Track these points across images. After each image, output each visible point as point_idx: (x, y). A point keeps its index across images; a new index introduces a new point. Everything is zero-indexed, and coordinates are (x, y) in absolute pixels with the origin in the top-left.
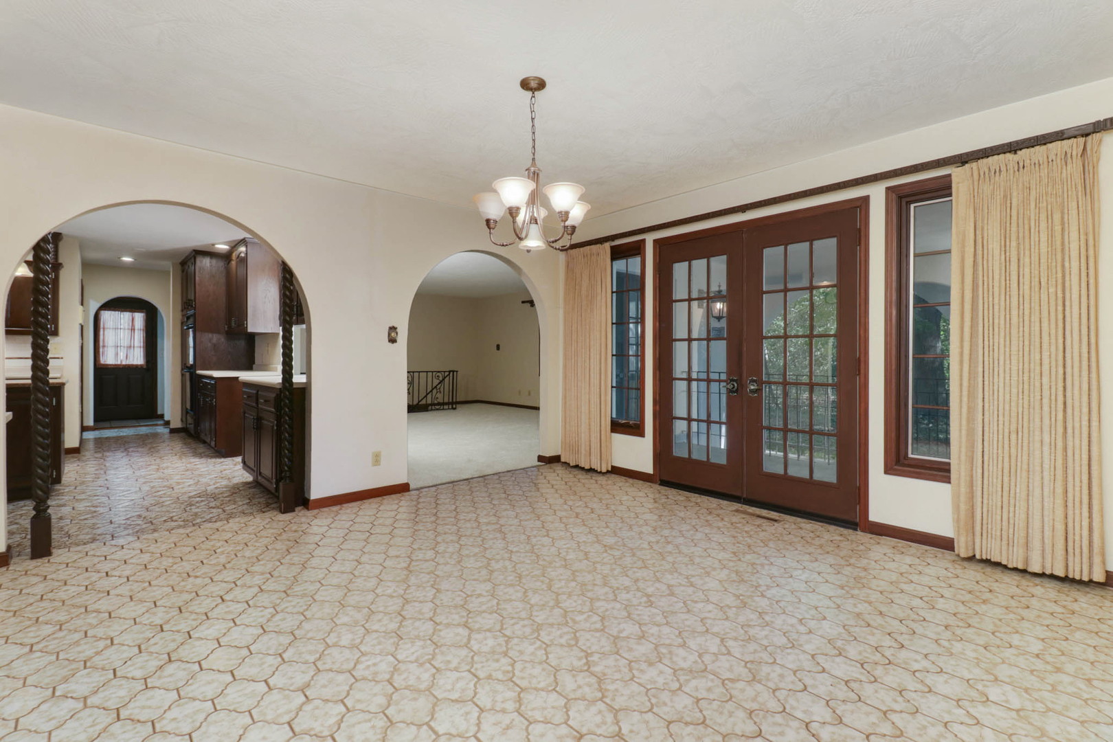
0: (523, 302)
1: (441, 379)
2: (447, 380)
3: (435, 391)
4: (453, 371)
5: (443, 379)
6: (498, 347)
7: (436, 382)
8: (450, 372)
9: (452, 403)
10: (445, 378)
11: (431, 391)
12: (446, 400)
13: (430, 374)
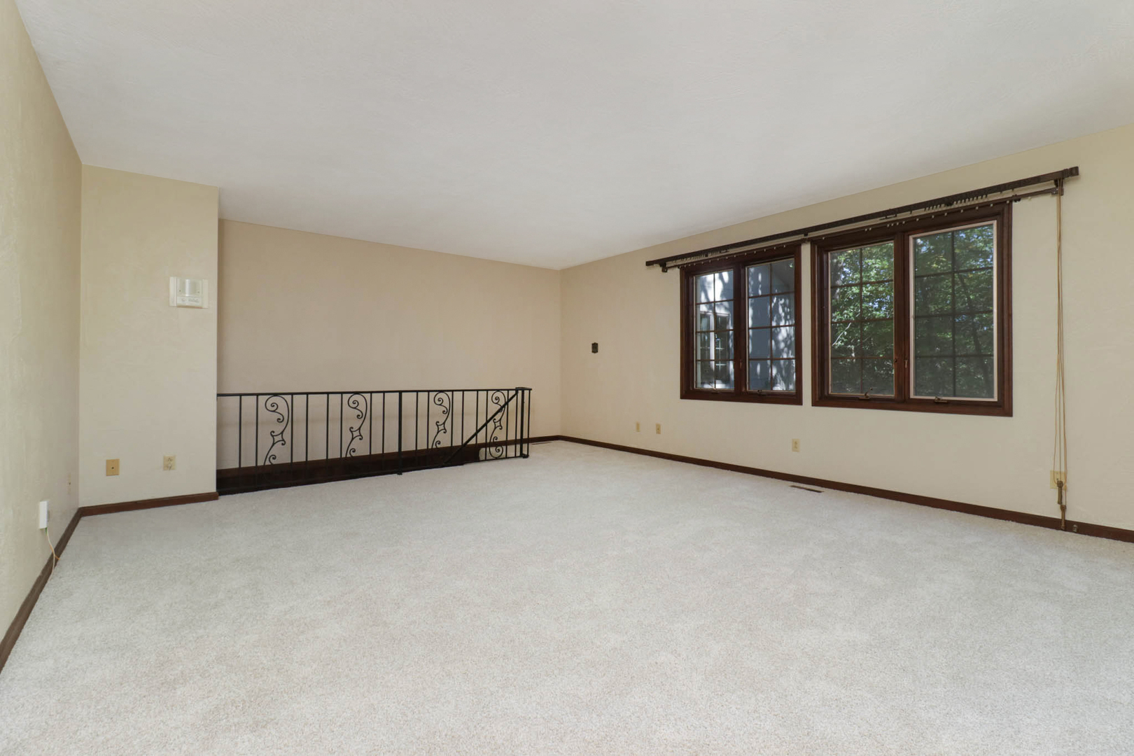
0: (649, 264)
1: (502, 402)
2: (512, 404)
3: (491, 425)
4: (523, 390)
5: (507, 403)
6: (595, 348)
7: (493, 408)
8: (517, 390)
9: (522, 441)
10: (509, 400)
11: (485, 425)
12: (511, 437)
13: (482, 395)
